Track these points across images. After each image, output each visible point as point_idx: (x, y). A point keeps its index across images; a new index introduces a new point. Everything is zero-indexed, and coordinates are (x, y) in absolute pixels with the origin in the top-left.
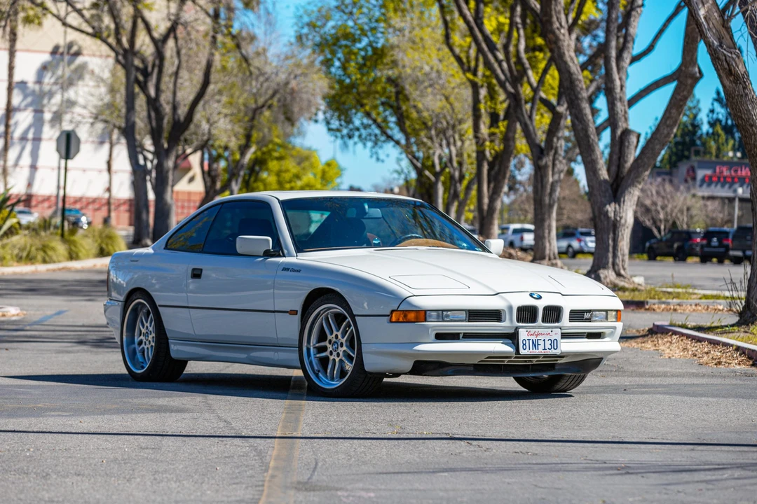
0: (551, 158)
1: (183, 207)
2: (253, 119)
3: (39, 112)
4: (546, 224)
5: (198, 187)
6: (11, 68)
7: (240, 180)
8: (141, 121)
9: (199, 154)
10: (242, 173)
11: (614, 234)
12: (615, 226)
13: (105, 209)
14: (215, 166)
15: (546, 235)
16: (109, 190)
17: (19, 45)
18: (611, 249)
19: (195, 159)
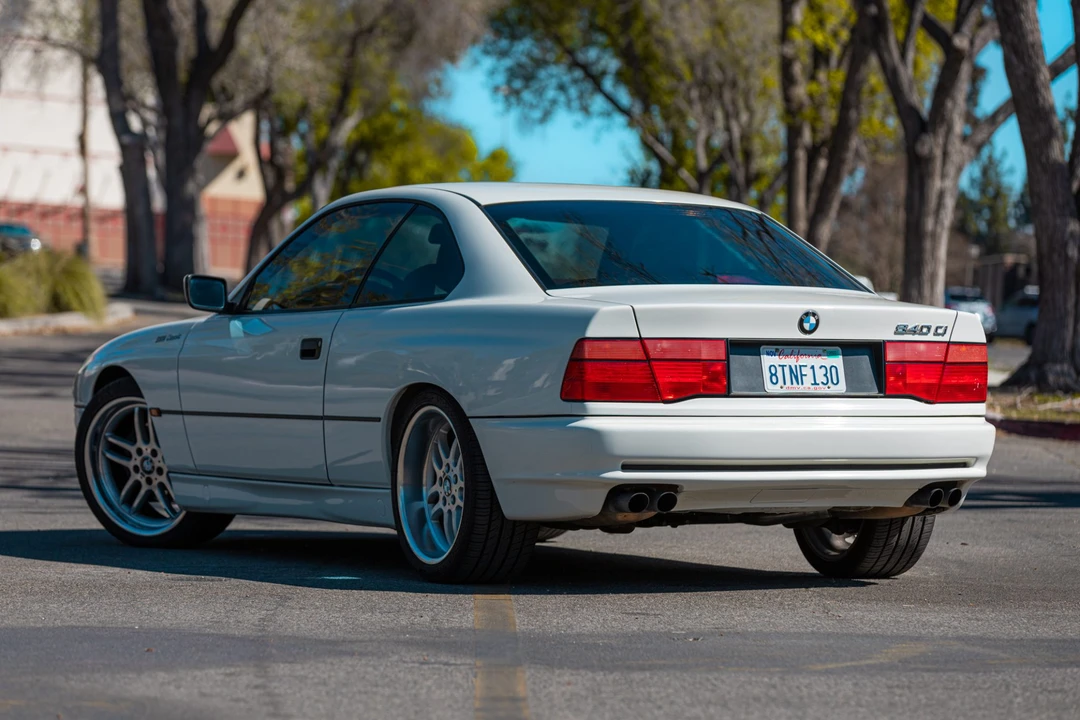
0: (941, 140)
1: (224, 228)
2: (352, 53)
5: (252, 190)
7: (331, 178)
8: (134, 50)
9: (248, 119)
10: (335, 163)
13: (77, 225)
14: (281, 144)
16: (83, 190)
19: (242, 131)
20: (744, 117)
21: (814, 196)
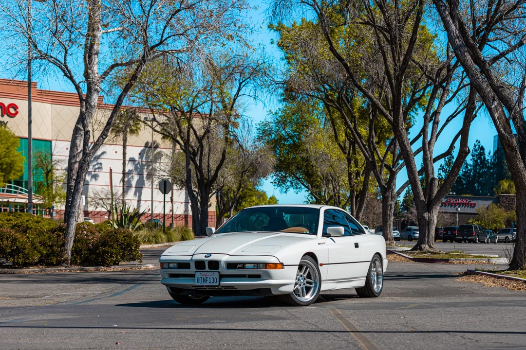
1: (212, 219)
2: (242, 176)
3: (141, 174)
4: (388, 223)
5: (214, 209)
6: (124, 154)
11: (428, 227)
12: (429, 223)
15: (389, 229)
17: (127, 144)
18: (427, 234)
20: (338, 188)
21: (357, 207)
